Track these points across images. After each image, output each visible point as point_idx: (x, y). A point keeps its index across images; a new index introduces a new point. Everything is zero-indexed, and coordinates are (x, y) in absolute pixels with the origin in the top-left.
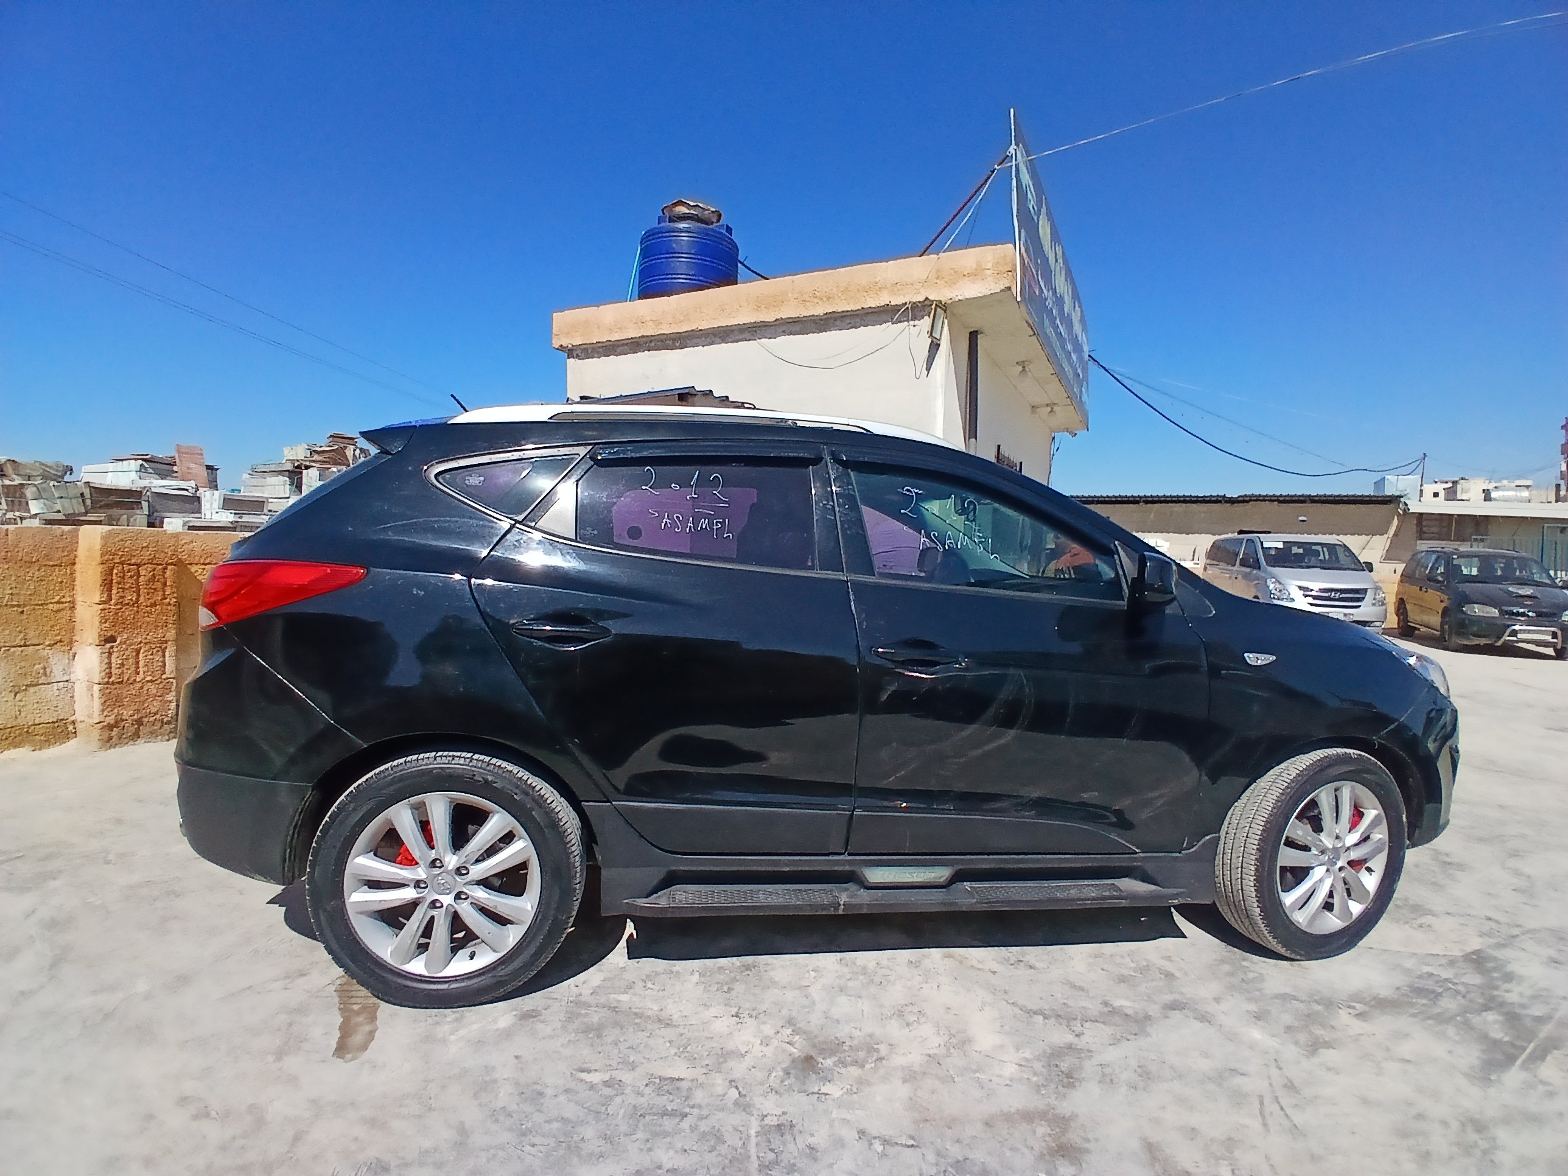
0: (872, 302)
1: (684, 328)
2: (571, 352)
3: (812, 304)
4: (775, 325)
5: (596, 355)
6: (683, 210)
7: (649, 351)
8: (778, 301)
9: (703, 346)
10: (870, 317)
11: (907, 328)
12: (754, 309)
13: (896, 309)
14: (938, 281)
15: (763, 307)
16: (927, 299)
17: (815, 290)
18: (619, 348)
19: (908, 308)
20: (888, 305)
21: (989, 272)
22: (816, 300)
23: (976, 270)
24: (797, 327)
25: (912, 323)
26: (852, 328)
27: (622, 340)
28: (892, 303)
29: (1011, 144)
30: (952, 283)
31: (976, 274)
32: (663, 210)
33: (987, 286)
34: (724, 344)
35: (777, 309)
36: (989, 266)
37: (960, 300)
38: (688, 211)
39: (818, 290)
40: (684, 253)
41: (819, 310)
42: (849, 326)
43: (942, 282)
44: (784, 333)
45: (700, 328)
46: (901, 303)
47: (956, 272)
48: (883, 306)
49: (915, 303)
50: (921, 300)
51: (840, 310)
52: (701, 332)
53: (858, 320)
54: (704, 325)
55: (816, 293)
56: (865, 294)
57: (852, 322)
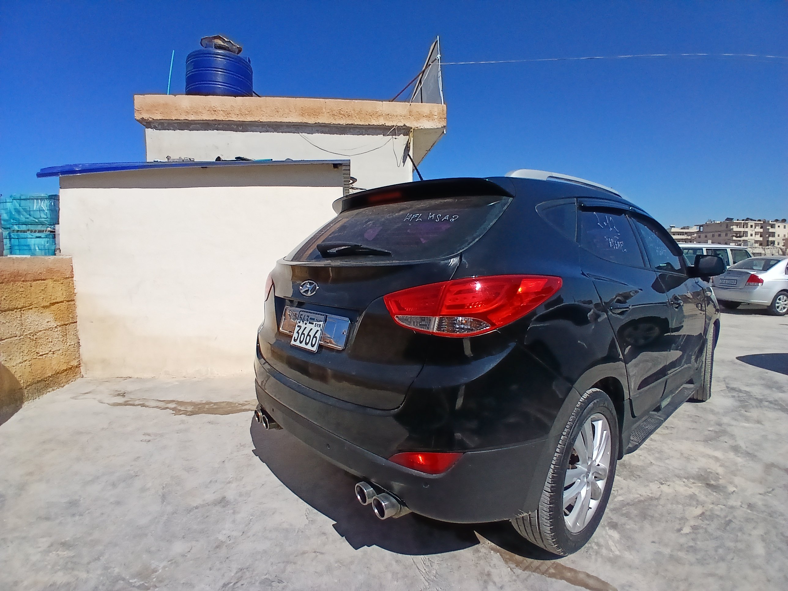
0: (374, 122)
1: (249, 119)
2: (148, 124)
3: (339, 117)
4: (313, 126)
5: (171, 128)
6: (220, 42)
7: (218, 130)
8: (316, 112)
9: (261, 132)
10: (370, 130)
11: (392, 139)
12: (300, 114)
13: (389, 128)
14: (410, 117)
15: (306, 114)
16: (404, 125)
17: (340, 110)
18: (192, 126)
19: (395, 128)
20: (383, 125)
21: (436, 117)
22: (341, 116)
23: (429, 114)
24: (327, 129)
25: (394, 137)
26: (360, 134)
27: (196, 120)
28: (386, 125)
29: (438, 54)
30: (417, 119)
31: (429, 117)
32: (202, 39)
33: (435, 124)
34: (276, 133)
35: (316, 117)
36: (436, 114)
37: (422, 129)
38: (223, 44)
39: (342, 110)
40: (220, 69)
41: (343, 122)
42: (359, 133)
43: (413, 117)
44: (318, 132)
45: (261, 121)
46: (391, 125)
47: (419, 114)
48: (381, 125)
49: (399, 126)
50: (402, 125)
51: (356, 124)
52: (261, 123)
53: (364, 131)
54: (264, 119)
55: (341, 111)
56: (371, 117)
57: (361, 131)
